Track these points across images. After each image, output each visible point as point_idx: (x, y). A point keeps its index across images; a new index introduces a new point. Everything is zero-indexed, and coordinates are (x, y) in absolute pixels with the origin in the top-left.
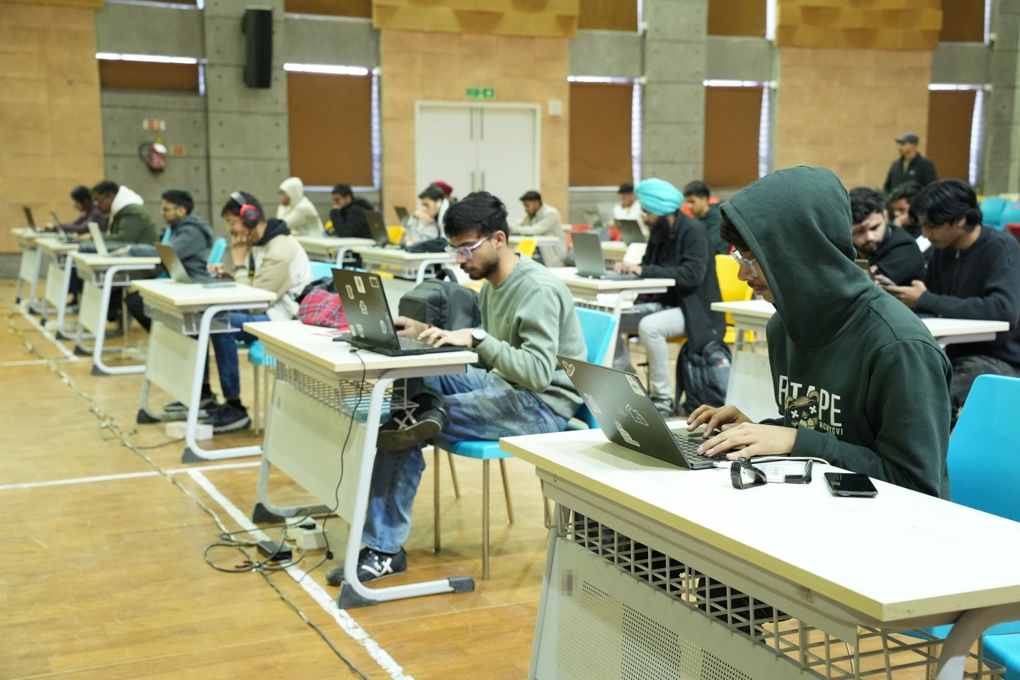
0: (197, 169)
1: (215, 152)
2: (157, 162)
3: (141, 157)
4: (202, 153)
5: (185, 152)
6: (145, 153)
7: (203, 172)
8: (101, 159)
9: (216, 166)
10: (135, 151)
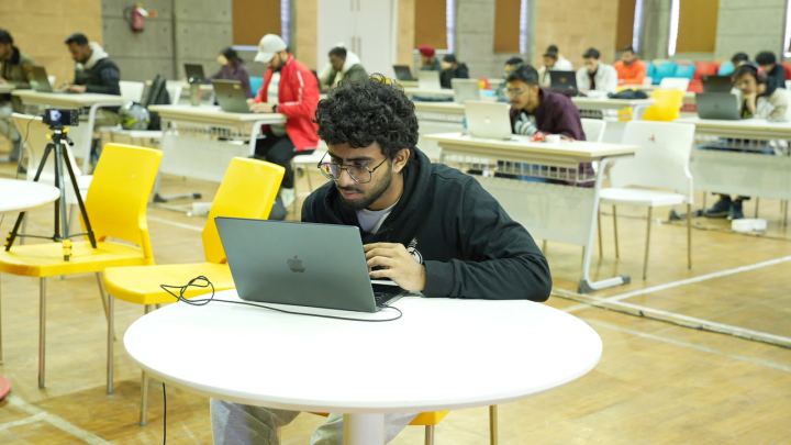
0: (165, 30)
1: (180, 15)
2: (139, 23)
3: (125, 18)
4: (168, 16)
5: (156, 16)
6: (128, 15)
7: (169, 32)
8: (100, 20)
9: (181, 28)
10: (121, 13)
